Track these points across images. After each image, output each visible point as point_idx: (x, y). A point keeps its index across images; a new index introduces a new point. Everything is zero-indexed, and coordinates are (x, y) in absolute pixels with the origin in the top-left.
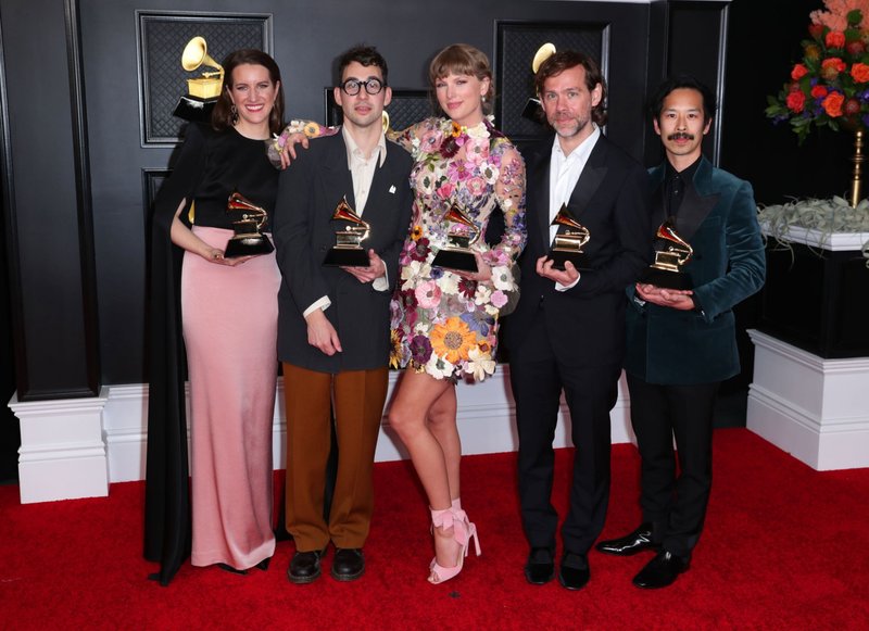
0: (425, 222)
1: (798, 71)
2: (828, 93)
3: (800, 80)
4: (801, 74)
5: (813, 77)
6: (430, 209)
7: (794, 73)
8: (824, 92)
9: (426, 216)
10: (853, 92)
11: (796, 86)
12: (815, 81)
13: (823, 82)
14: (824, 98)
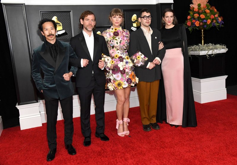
0: (118, 53)
1: (189, 17)
2: (196, 21)
3: (190, 19)
4: (190, 18)
5: (192, 18)
6: (119, 49)
7: (188, 18)
8: (195, 21)
9: (118, 51)
10: (201, 21)
11: (189, 20)
12: (193, 19)
13: (194, 19)
14: (195, 22)
